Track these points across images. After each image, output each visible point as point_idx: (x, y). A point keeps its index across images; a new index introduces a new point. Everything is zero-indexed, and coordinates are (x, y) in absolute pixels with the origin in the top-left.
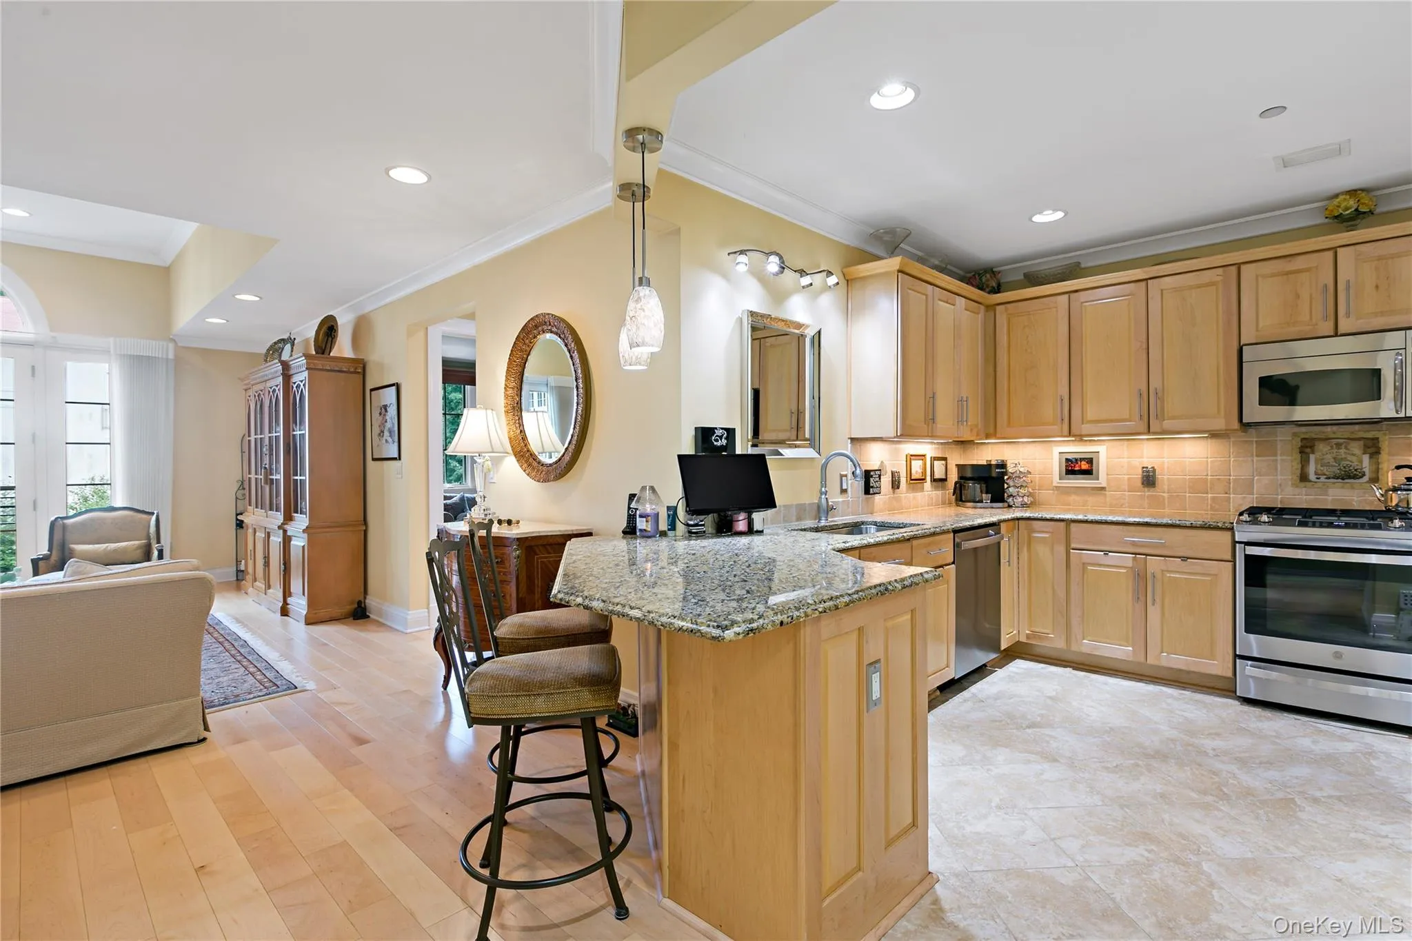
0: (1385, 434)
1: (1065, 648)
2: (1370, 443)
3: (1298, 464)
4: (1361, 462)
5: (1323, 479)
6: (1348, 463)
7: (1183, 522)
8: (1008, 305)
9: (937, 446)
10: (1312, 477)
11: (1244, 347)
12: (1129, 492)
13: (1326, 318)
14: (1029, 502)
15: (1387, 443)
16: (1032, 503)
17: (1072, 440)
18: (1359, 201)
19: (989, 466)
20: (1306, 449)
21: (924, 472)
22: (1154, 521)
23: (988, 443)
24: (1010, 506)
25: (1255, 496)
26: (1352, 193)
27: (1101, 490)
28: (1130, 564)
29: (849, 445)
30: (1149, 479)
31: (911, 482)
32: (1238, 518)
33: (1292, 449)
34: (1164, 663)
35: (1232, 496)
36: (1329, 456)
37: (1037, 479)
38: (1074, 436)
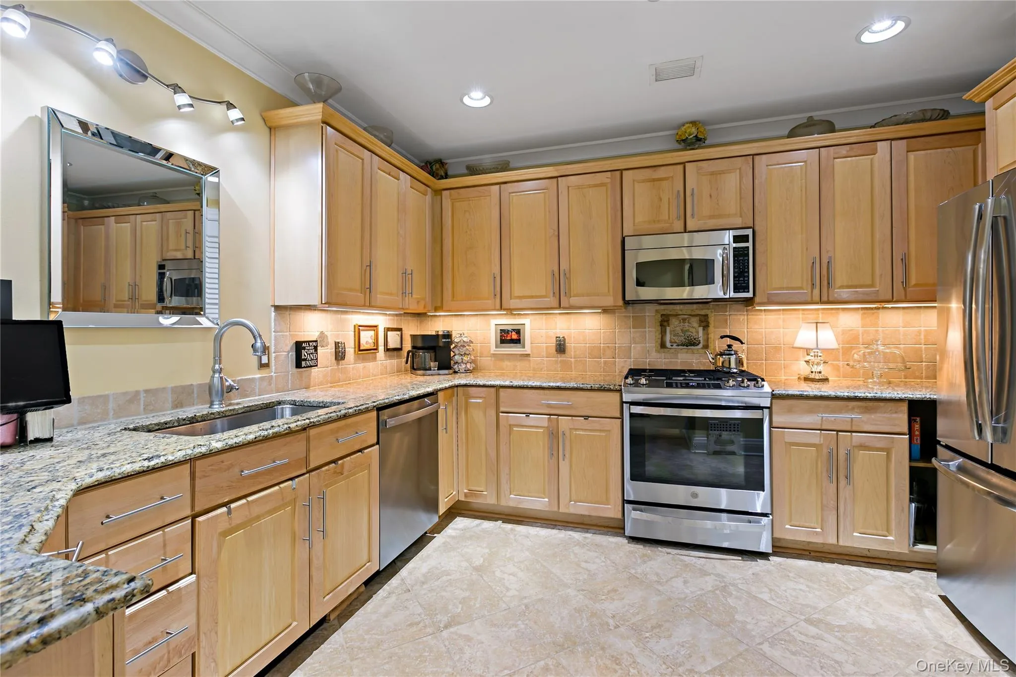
0: (712, 312)
1: (496, 503)
2: (703, 319)
3: (659, 334)
4: (698, 332)
5: (675, 346)
6: (690, 333)
7: (586, 385)
8: (452, 191)
9: (391, 318)
10: (668, 344)
11: (626, 238)
12: (547, 357)
13: (678, 218)
14: (471, 368)
15: (713, 318)
16: (474, 369)
17: (505, 314)
18: (698, 129)
19: (437, 336)
20: (664, 322)
21: (376, 342)
22: (563, 385)
23: (440, 316)
24: (455, 372)
25: (632, 360)
26: (694, 123)
27: (526, 356)
28: (546, 424)
29: (273, 314)
30: (561, 347)
31: (359, 352)
32: (625, 381)
33: (656, 322)
34: (572, 510)
35: (617, 360)
36: (678, 329)
37: (479, 348)
38: (505, 310)
